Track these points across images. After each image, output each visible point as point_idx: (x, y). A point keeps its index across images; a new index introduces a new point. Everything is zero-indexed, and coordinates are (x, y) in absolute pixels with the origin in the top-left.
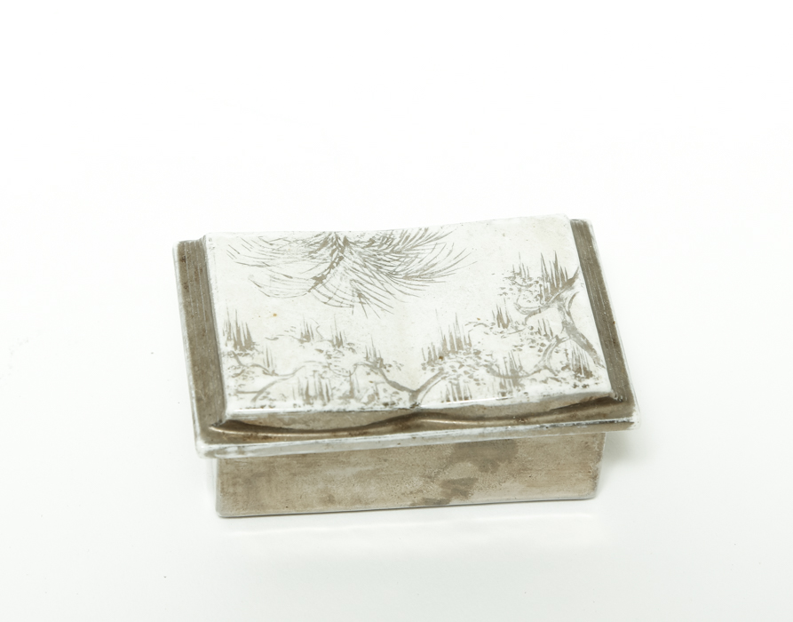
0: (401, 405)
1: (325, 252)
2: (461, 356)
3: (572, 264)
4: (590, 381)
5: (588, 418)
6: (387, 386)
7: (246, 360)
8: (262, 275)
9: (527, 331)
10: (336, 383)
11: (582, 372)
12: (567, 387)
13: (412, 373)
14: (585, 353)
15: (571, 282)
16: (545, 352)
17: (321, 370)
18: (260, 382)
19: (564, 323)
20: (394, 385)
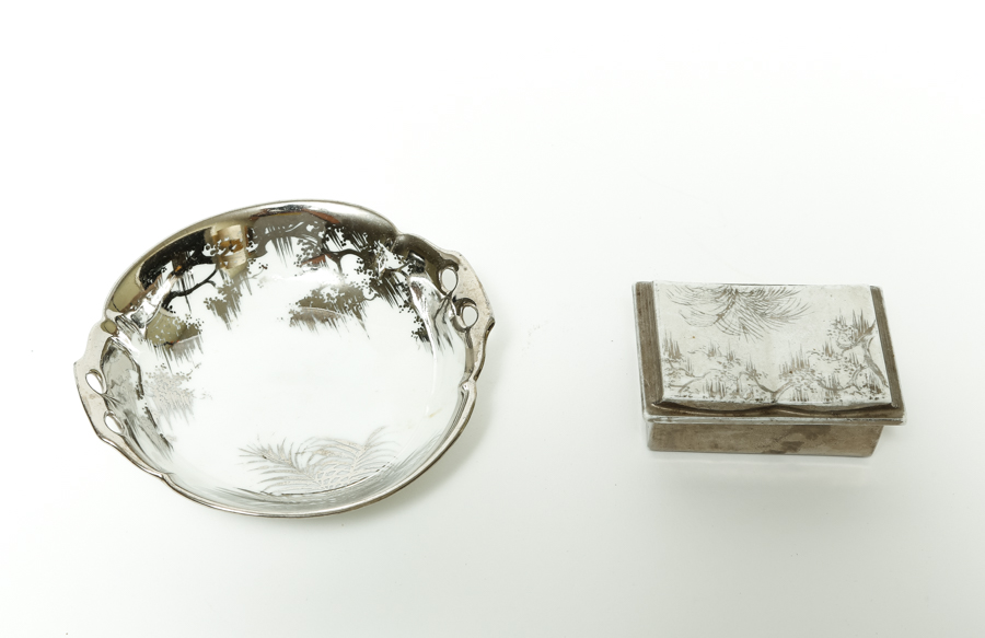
0: (766, 401)
1: (724, 298)
2: (803, 372)
3: (871, 319)
4: (879, 396)
5: (876, 416)
6: (758, 388)
7: (676, 365)
8: (687, 311)
9: (843, 360)
10: (728, 385)
11: (874, 389)
12: (865, 398)
13: (773, 381)
14: (876, 376)
15: (871, 329)
16: (854, 375)
17: (720, 375)
18: (684, 380)
19: (865, 356)
20: (763, 388)
